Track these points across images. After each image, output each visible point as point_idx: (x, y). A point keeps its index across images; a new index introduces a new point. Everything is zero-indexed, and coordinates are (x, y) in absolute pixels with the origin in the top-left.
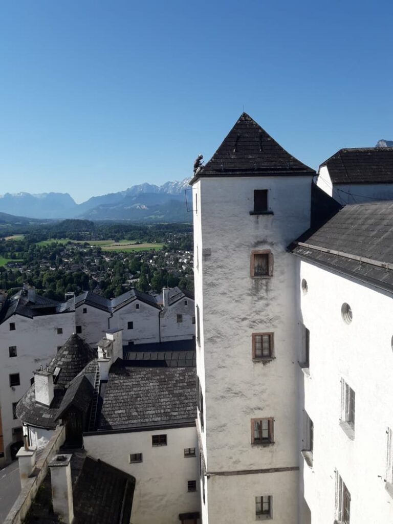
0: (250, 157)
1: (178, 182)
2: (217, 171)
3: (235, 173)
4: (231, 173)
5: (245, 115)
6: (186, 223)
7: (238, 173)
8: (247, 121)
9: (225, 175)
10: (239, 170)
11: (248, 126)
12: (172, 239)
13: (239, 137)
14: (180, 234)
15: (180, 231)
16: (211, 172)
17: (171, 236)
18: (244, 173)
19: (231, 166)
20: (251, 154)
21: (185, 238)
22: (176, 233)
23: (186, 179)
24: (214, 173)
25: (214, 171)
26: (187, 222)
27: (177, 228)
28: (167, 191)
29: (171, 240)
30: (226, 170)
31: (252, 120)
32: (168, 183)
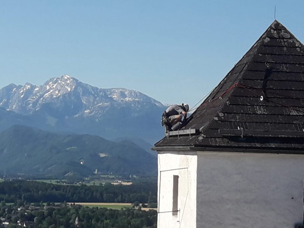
0: (294, 113)
1: (33, 87)
2: (231, 139)
3: (268, 145)
4: (258, 145)
5: (277, 27)
6: (48, 182)
7: (273, 145)
8: (283, 38)
9: (246, 148)
10: (274, 140)
11: (285, 49)
12: (13, 217)
13: (269, 72)
14: (32, 206)
15: (31, 199)
16: (219, 142)
17: (10, 211)
18: (284, 146)
19: (259, 131)
20: (295, 107)
21: (43, 217)
22: (21, 205)
23: (51, 80)
24: (225, 143)
25: (225, 140)
26: (50, 178)
27: (27, 190)
28: (7, 104)
29: (9, 219)
30: (249, 139)
31: (292, 37)
32: (9, 88)
